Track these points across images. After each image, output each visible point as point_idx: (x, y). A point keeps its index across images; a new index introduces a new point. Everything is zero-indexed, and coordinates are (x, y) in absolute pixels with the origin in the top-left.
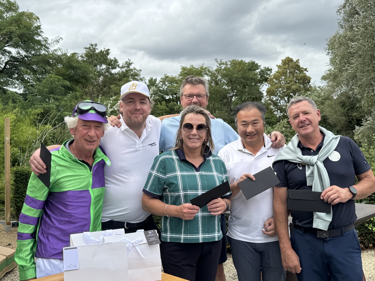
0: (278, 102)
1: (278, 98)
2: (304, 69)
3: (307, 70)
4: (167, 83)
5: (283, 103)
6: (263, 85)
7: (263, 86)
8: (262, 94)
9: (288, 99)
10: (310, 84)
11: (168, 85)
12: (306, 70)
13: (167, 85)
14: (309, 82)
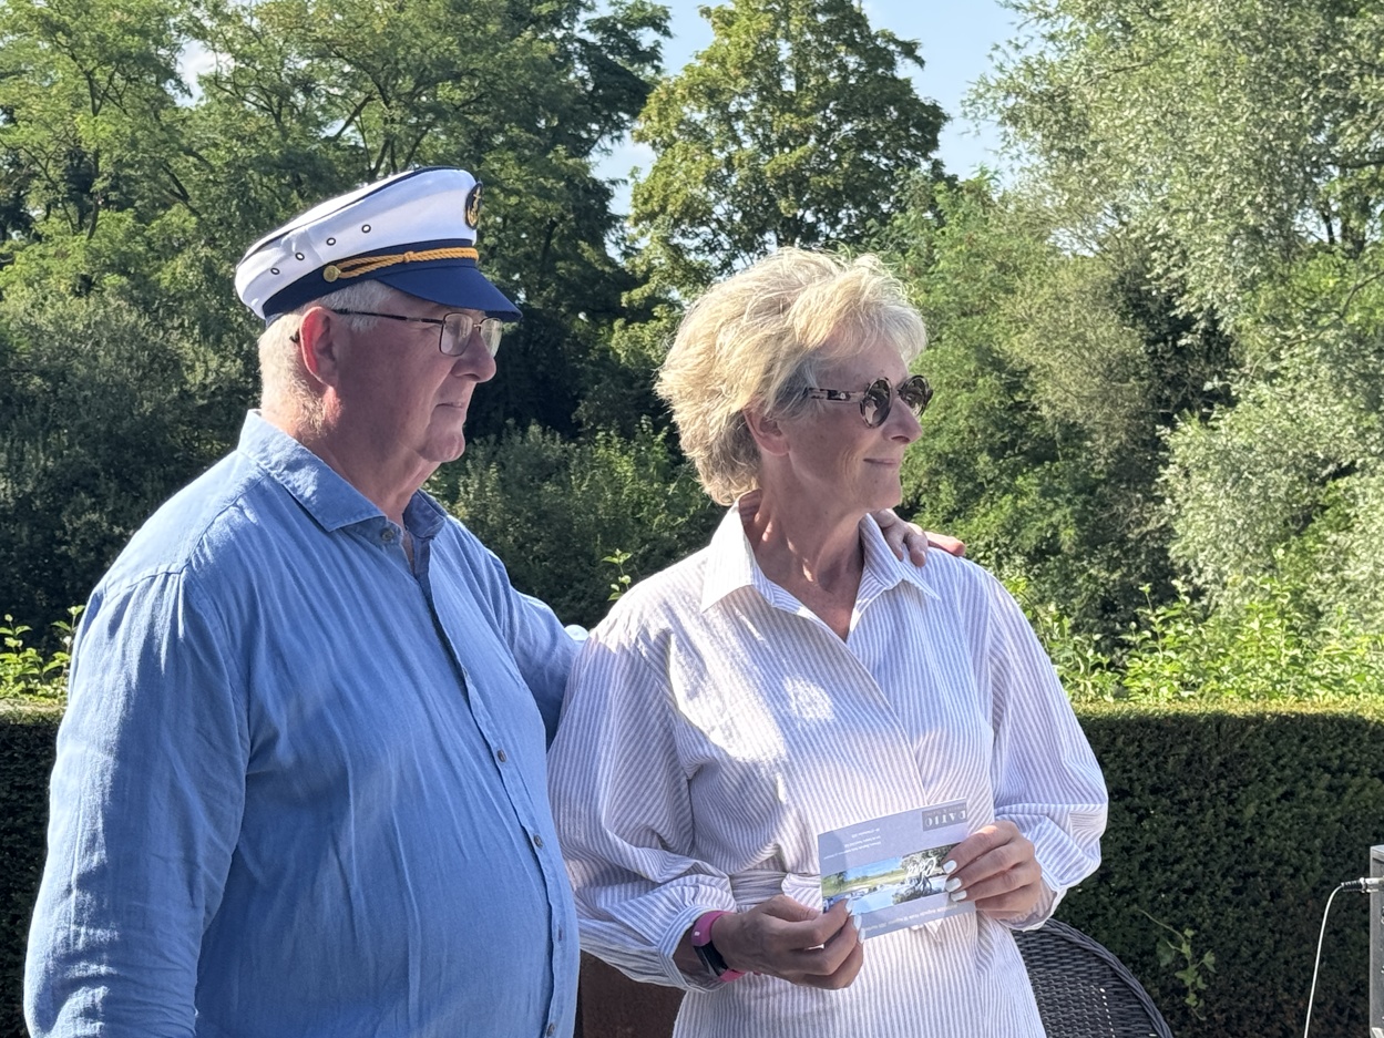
2: (897, 42)
3: (918, 53)
7: (619, 138)
12: (909, 49)
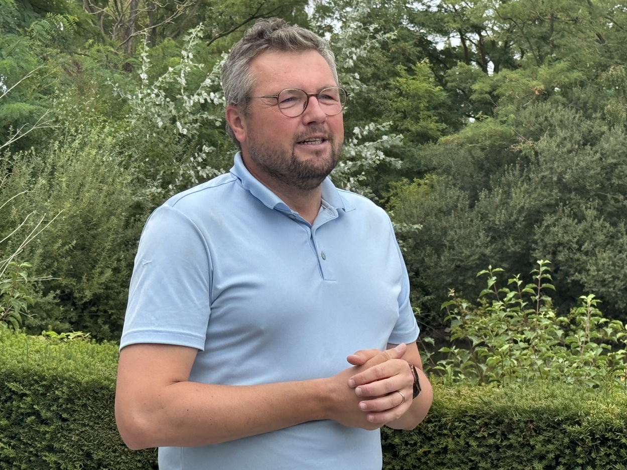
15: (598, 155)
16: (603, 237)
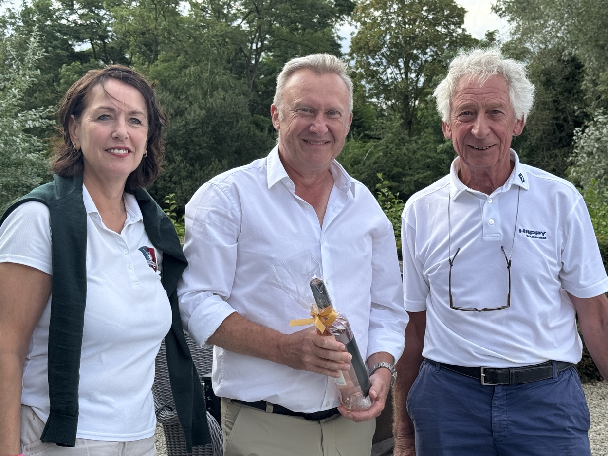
0: (381, 69)
1: (381, 59)
4: (76, 6)
5: (392, 73)
6: (342, 22)
8: (339, 46)
9: (406, 64)
10: (462, 26)
11: (80, 12)
13: (77, 12)
14: (462, 22)
15: (184, 123)
16: (185, 173)
